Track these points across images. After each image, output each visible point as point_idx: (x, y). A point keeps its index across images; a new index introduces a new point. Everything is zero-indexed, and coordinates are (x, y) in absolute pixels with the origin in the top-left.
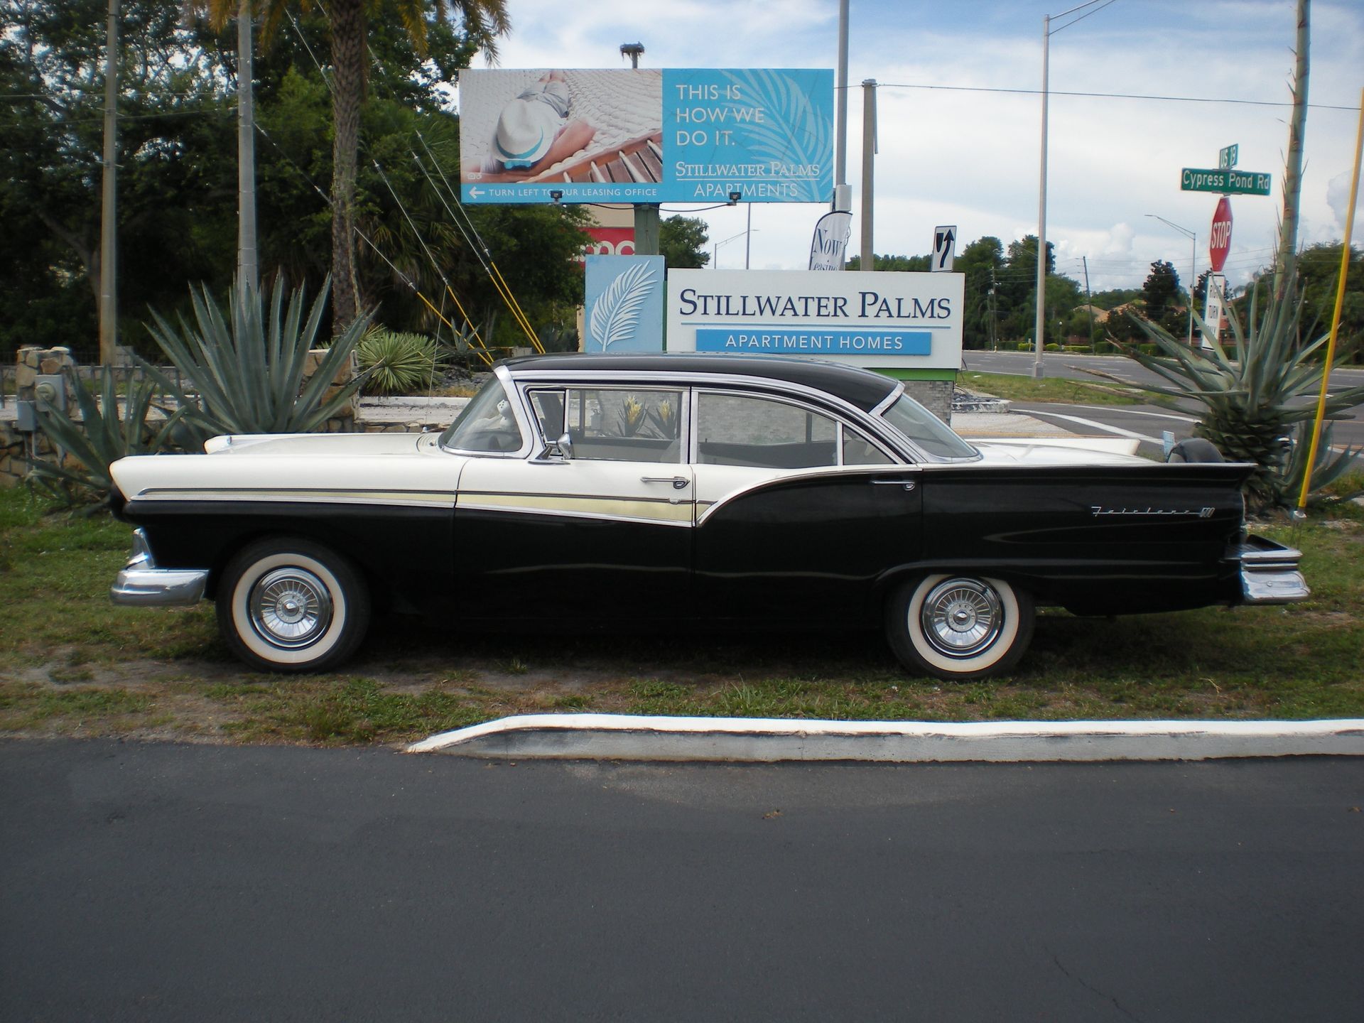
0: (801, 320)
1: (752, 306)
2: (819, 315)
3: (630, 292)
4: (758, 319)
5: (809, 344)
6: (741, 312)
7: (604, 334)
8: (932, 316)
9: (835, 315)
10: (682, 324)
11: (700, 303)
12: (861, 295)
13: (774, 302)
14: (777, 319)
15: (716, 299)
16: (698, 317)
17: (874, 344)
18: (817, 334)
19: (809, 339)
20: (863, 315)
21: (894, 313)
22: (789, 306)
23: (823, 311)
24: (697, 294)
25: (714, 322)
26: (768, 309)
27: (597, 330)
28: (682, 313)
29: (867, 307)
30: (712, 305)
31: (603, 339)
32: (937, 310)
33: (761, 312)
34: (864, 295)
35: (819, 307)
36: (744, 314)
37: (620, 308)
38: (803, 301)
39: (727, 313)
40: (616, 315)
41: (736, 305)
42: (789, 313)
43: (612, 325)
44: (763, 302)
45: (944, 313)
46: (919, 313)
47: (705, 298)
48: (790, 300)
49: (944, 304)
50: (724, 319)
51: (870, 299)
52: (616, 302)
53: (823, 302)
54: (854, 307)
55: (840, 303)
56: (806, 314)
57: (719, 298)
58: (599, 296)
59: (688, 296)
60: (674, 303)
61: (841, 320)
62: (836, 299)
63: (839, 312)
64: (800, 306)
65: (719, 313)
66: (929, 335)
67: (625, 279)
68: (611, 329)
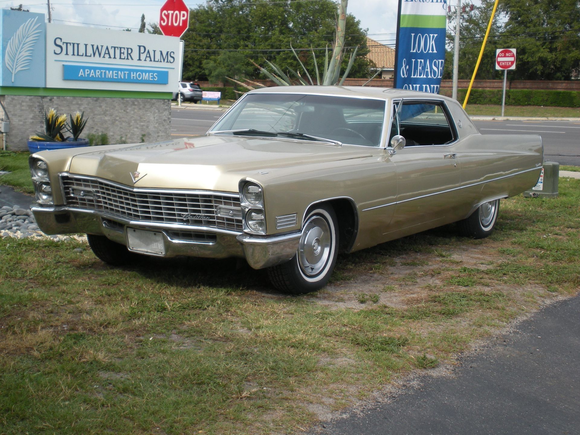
0: (112, 61)
1: (90, 51)
2: (120, 58)
3: (27, 38)
4: (92, 59)
5: (117, 76)
6: (84, 55)
7: (13, 66)
8: (167, 62)
9: (128, 59)
10: (56, 61)
11: (64, 47)
12: (138, 47)
13: (100, 48)
14: (101, 60)
15: (72, 45)
16: (63, 57)
17: (146, 76)
18: (122, 70)
19: (117, 73)
20: (140, 59)
21: (153, 59)
22: (107, 52)
23: (123, 57)
24: (63, 41)
25: (73, 60)
26: (97, 54)
27: (9, 63)
28: (55, 53)
29: (141, 54)
30: (70, 48)
31: (12, 69)
32: (170, 58)
33: (94, 54)
34: (140, 47)
35: (121, 53)
36: (86, 55)
37: (22, 48)
38: (113, 49)
39: (78, 55)
40: (20, 53)
41: (82, 50)
42: (107, 56)
43: (17, 60)
44: (95, 48)
45: (172, 60)
46: (162, 60)
47: (67, 43)
48: (107, 48)
49: (172, 55)
50: (76, 58)
51: (142, 50)
52: (20, 44)
53: (123, 50)
54: (135, 55)
55: (130, 51)
56: (115, 58)
57: (74, 44)
58: (10, 39)
59: (58, 42)
60: (51, 47)
61: (129, 62)
62: (128, 49)
63: (129, 57)
64: (112, 52)
65: (74, 54)
66: (167, 73)
67: (25, 28)
68: (17, 62)
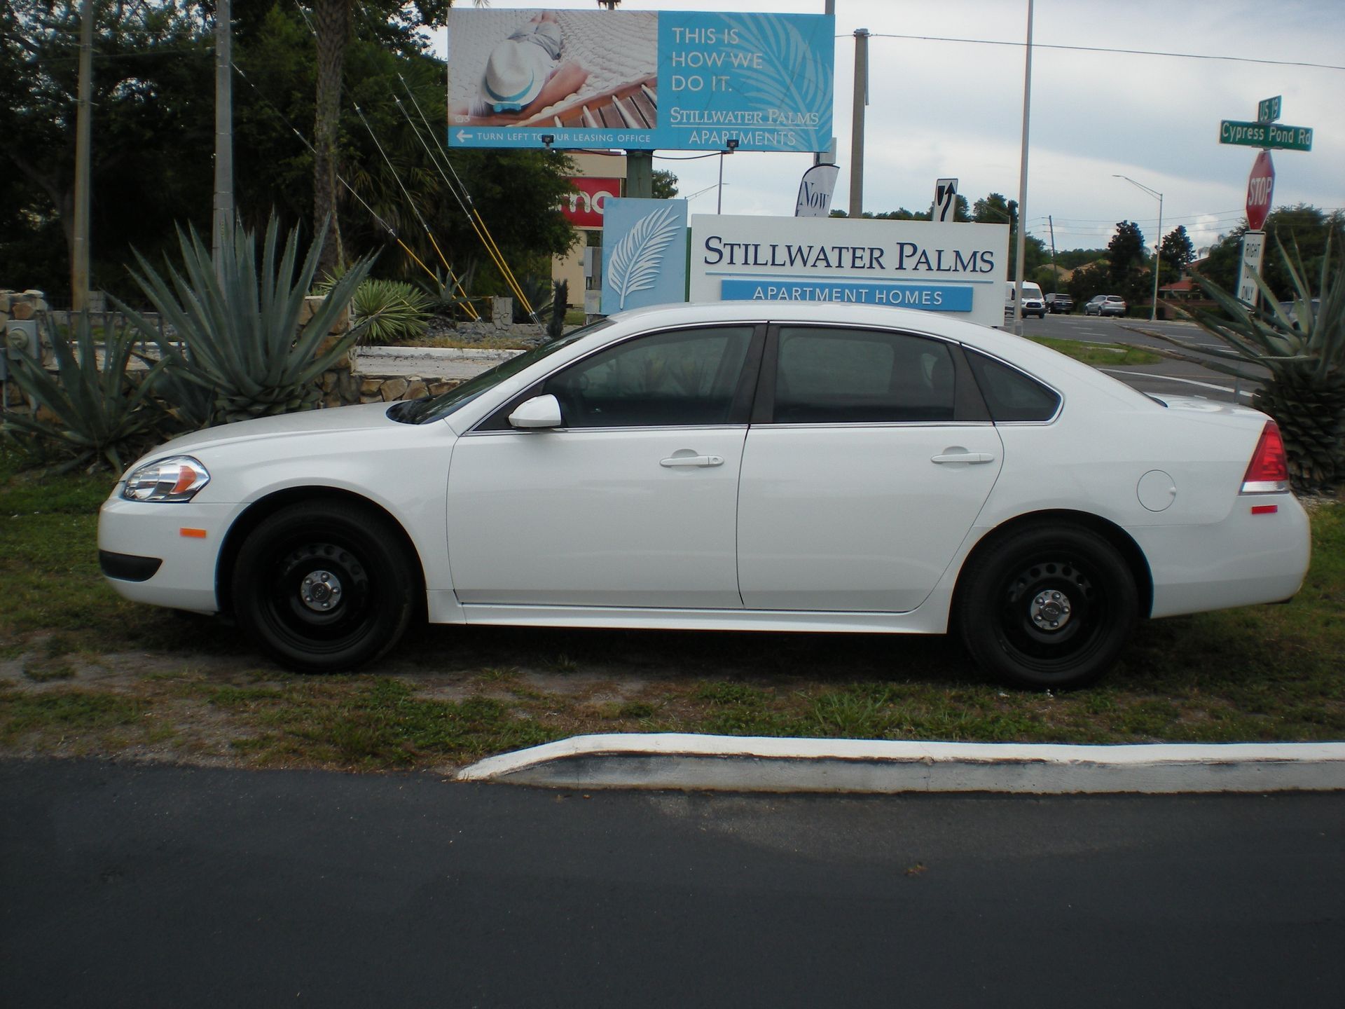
0: (834, 271)
1: (782, 256)
2: (853, 266)
3: (651, 239)
4: (788, 270)
5: (842, 298)
6: (770, 262)
7: (622, 284)
8: (974, 270)
9: (871, 267)
10: (707, 274)
11: (726, 252)
12: (899, 246)
13: (805, 250)
14: (808, 270)
15: (743, 248)
16: (723, 267)
17: (912, 298)
18: (853, 286)
19: (842, 293)
20: (901, 267)
21: (934, 266)
22: (822, 256)
23: (858, 263)
24: (723, 242)
25: (741, 272)
26: (798, 261)
27: (615, 279)
28: (706, 262)
29: (904, 258)
30: (739, 254)
31: (621, 289)
32: (979, 263)
33: (792, 263)
34: (902, 245)
35: (854, 257)
36: (773, 264)
37: (640, 256)
38: (837, 251)
39: (756, 263)
40: (636, 263)
41: (765, 254)
42: (822, 264)
43: (631, 273)
44: (794, 251)
45: (986, 267)
46: (960, 267)
47: (732, 246)
48: (823, 249)
49: (987, 257)
50: (752, 269)
51: (908, 250)
52: (636, 249)
53: (858, 253)
54: (891, 259)
55: (877, 253)
56: (840, 266)
57: (747, 246)
58: (618, 241)
59: (713, 244)
60: (698, 251)
61: (877, 272)
62: (872, 250)
63: (875, 264)
64: (833, 257)
65: (746, 263)
66: (970, 291)
67: (646, 224)
68: (630, 278)
